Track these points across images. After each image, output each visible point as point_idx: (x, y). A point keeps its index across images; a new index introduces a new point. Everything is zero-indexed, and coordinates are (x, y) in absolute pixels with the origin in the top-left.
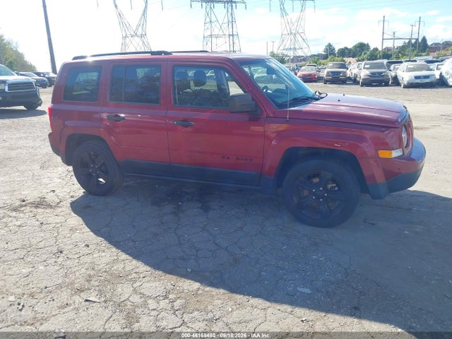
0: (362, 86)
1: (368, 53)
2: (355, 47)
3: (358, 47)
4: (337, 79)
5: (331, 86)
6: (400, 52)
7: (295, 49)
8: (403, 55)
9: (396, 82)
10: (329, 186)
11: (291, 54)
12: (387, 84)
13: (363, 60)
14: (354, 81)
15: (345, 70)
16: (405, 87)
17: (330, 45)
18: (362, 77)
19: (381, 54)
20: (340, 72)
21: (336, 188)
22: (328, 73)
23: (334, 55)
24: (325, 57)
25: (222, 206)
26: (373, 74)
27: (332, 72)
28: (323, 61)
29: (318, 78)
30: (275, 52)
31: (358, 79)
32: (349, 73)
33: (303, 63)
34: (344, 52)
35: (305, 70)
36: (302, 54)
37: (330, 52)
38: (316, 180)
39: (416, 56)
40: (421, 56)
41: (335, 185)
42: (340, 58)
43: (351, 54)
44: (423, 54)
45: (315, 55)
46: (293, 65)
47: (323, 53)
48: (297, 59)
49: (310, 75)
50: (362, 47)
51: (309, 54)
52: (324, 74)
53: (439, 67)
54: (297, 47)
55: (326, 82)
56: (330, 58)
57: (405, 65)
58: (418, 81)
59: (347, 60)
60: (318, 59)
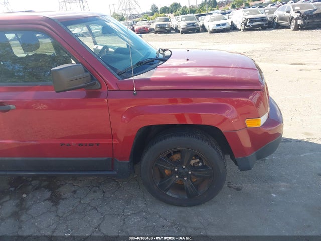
0: (182, 33)
1: (181, 9)
2: (172, 6)
3: (173, 6)
4: (164, 30)
5: (160, 35)
6: (200, 8)
7: (130, 9)
8: (203, 10)
9: (204, 29)
10: (192, 162)
11: (128, 13)
12: (198, 31)
13: (178, 14)
14: (176, 30)
15: (168, 22)
16: (211, 32)
17: (154, 5)
18: (182, 27)
19: (189, 10)
20: (165, 25)
21: (200, 164)
22: (157, 25)
23: (158, 12)
24: (153, 14)
25: (75, 192)
26: (188, 24)
27: (160, 25)
28: (151, 17)
29: (150, 29)
30: (116, 12)
31: (178, 29)
32: (171, 25)
33: (137, 19)
34: (165, 10)
35: (140, 24)
36: (136, 13)
37: (155, 11)
38: (176, 157)
39: (211, 10)
40: (213, 10)
41: (198, 160)
42: (163, 14)
43: (170, 11)
44: (215, 8)
45: (145, 13)
46: (131, 21)
47: (151, 11)
48: (132, 16)
49: (144, 28)
50: (176, 6)
51: (141, 12)
52: (153, 26)
53: (230, 16)
54: (131, 7)
55: (156, 32)
56: (155, 14)
57: (208, 17)
58: (219, 27)
59: (168, 15)
60: (148, 16)
